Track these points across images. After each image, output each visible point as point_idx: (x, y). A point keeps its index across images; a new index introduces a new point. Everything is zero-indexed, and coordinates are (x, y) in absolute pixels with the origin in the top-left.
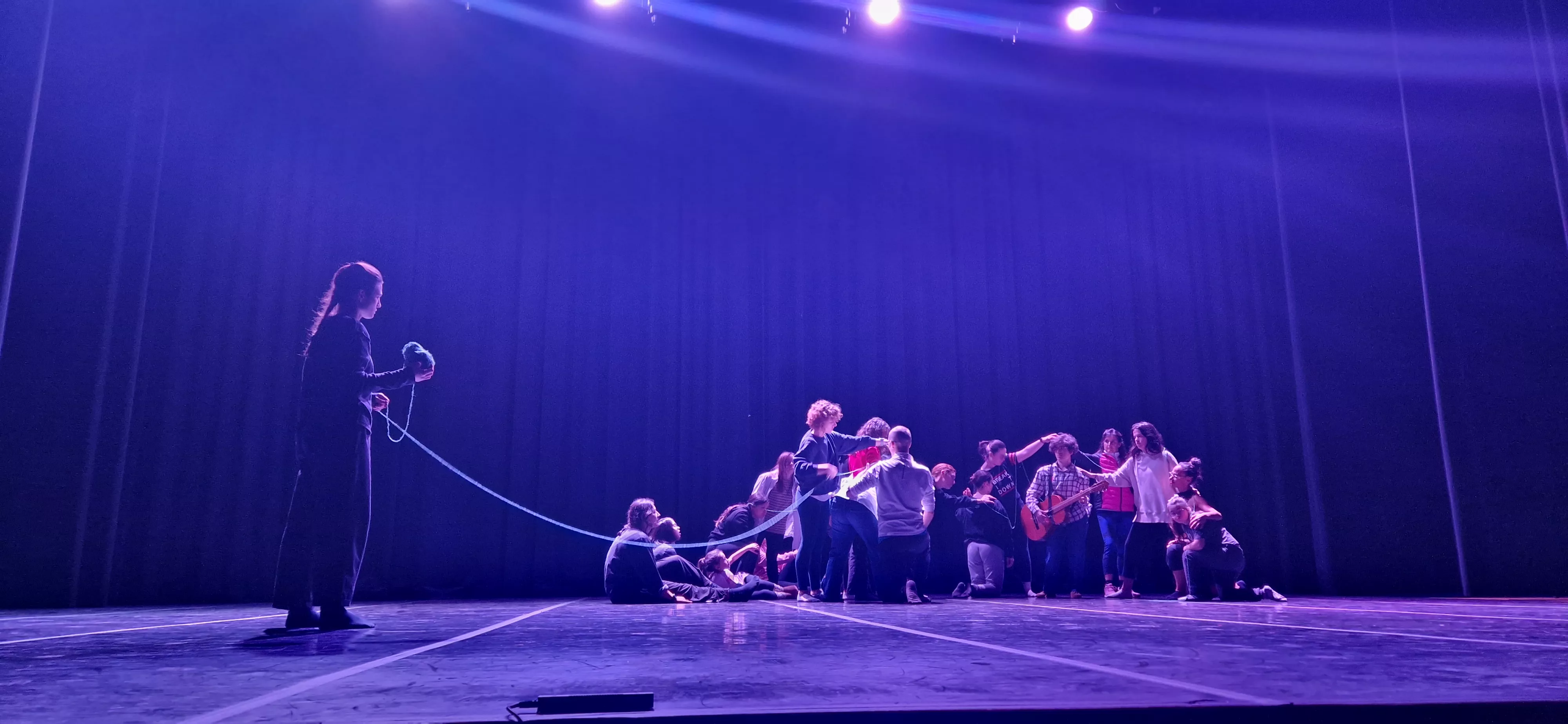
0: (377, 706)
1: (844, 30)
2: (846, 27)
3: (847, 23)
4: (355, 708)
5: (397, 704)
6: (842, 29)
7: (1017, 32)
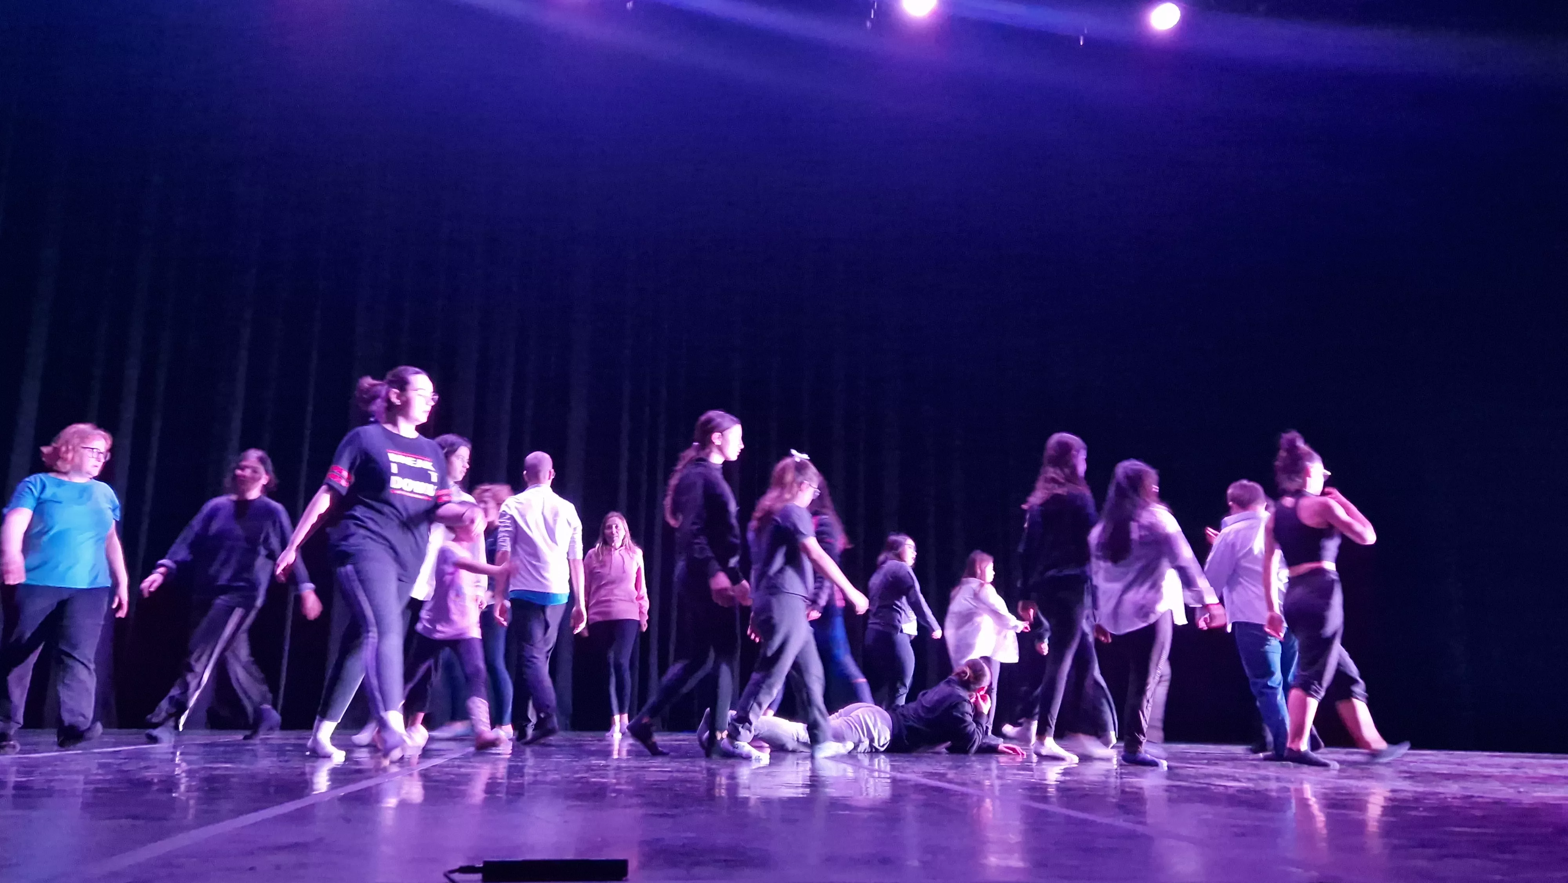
0: (278, 867)
1: (868, 24)
2: (872, 21)
3: (872, 17)
4: (251, 869)
5: (303, 866)
6: (865, 24)
7: (1086, 32)
